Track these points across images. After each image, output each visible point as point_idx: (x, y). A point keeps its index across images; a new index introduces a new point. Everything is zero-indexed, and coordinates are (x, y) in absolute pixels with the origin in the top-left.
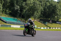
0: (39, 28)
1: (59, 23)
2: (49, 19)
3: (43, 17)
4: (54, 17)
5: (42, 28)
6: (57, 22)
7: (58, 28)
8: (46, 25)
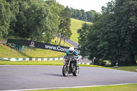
0: (7, 59)
1: (51, 47)
2: (29, 39)
3: (14, 35)
4: (39, 35)
5: (13, 59)
6: (46, 47)
7: (48, 58)
8: (21, 53)
